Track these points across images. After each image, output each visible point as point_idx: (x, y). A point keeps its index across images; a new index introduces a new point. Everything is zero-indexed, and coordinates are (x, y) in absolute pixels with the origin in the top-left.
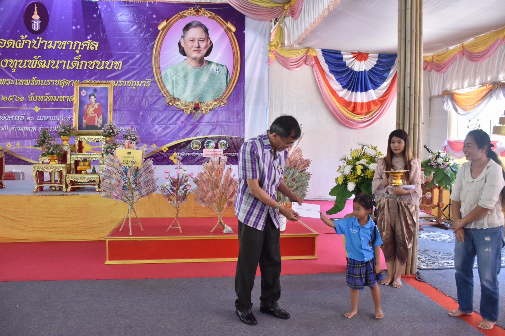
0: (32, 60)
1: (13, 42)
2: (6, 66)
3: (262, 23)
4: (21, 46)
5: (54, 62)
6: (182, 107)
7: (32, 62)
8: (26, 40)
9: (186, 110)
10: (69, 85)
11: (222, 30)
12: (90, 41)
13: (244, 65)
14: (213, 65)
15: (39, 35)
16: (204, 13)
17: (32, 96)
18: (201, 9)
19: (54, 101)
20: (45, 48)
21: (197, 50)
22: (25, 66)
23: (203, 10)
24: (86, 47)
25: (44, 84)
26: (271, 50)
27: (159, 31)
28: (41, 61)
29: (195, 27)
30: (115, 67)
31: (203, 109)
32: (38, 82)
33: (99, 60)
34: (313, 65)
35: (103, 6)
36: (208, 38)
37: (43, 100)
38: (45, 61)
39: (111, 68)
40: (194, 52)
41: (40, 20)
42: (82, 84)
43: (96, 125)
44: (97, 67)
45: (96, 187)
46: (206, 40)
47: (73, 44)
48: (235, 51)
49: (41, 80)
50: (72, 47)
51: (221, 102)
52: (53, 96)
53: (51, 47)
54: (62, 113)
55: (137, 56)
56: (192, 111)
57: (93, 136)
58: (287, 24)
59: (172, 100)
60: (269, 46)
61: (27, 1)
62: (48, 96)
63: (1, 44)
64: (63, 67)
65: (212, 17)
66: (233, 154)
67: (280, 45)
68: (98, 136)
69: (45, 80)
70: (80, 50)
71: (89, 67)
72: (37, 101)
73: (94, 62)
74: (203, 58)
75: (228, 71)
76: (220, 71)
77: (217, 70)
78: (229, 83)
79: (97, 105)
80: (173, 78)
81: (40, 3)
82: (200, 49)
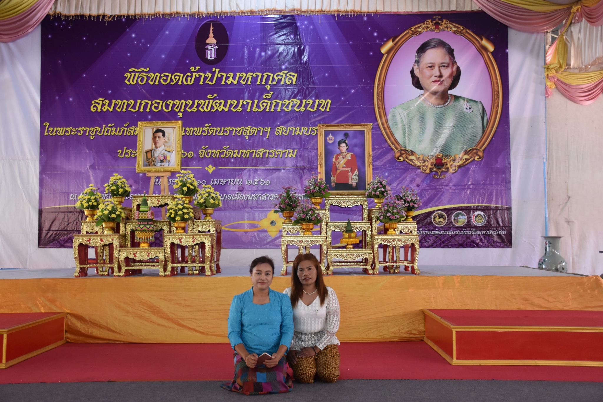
0: (204, 100)
1: (180, 76)
2: (170, 109)
3: (534, 36)
4: (190, 82)
5: (236, 102)
6: (418, 163)
7: (205, 102)
8: (197, 73)
9: (425, 168)
10: (255, 134)
11: (473, 50)
12: (286, 72)
13: (508, 100)
14: (461, 101)
15: (216, 65)
16: (447, 27)
17: (204, 151)
18: (443, 22)
19: (235, 156)
20: (223, 83)
21: (439, 81)
22: (195, 109)
23: (444, 23)
24: (279, 81)
25: (222, 133)
26: (550, 75)
27: (383, 55)
28: (218, 101)
29: (434, 47)
30: (320, 108)
31: (448, 166)
32: (213, 131)
33: (297, 99)
36: (454, 63)
37: (220, 155)
38: (223, 102)
39: (315, 109)
40: (434, 84)
41: (216, 45)
42: (328, 127)
43: (349, 183)
44: (295, 108)
45: (369, 267)
46: (451, 66)
47: (262, 77)
48: (495, 80)
49: (216, 128)
50: (261, 81)
51: (475, 155)
52: (234, 150)
53: (232, 82)
54: (245, 174)
55: (353, 91)
56: (433, 169)
57: (350, 198)
58: (575, 35)
59: (403, 154)
60: (546, 69)
61: (200, 21)
62: (227, 150)
63: (163, 79)
64: (247, 109)
65: (458, 31)
66: (495, 231)
67: (564, 67)
68: (357, 198)
69: (223, 128)
70: (271, 85)
71: (284, 108)
72: (211, 157)
73: (291, 101)
74: (447, 92)
75: (484, 109)
76: (472, 109)
77: (468, 108)
78: (487, 126)
79: (350, 155)
80: (404, 122)
81: (217, 21)
82: (442, 79)
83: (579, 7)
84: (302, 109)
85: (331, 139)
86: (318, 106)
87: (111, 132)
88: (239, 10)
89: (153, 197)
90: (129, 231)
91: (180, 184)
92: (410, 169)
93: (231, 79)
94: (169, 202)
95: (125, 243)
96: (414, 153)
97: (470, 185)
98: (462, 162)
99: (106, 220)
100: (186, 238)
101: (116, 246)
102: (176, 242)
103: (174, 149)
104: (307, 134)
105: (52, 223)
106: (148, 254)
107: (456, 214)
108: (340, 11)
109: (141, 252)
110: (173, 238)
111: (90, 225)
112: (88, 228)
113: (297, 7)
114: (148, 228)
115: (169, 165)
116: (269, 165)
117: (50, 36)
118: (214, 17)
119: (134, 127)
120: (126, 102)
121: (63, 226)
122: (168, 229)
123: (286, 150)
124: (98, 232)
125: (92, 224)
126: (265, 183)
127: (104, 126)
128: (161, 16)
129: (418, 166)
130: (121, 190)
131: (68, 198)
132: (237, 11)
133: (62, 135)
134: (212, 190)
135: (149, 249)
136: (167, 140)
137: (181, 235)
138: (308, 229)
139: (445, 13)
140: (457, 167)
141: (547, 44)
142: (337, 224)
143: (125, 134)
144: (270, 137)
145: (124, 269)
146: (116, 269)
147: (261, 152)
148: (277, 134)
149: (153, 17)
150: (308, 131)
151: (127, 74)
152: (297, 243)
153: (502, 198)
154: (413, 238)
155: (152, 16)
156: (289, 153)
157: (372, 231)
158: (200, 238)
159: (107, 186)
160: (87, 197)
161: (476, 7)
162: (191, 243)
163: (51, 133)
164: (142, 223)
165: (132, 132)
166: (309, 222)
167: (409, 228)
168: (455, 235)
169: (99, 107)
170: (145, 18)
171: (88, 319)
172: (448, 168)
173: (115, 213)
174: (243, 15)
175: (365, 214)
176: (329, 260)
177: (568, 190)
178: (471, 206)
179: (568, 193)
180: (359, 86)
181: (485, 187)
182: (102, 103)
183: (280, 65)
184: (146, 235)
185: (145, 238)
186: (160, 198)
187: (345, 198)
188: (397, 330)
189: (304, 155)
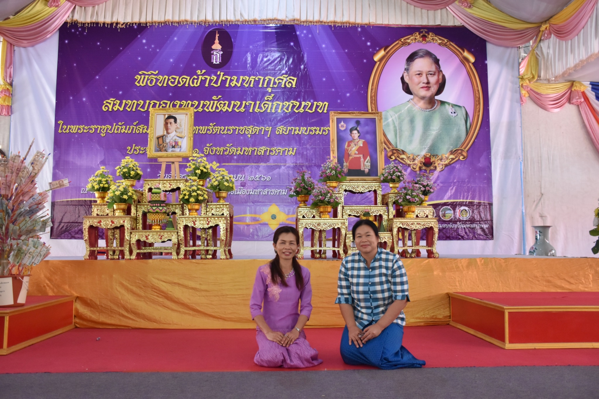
0: (210, 101)
1: (187, 79)
3: (509, 51)
4: (197, 84)
5: (239, 103)
6: (408, 162)
7: (210, 103)
8: (203, 76)
9: (414, 166)
10: (257, 133)
11: (457, 61)
12: (286, 76)
13: (488, 106)
14: (447, 105)
15: (220, 69)
16: (433, 39)
17: (209, 148)
18: (429, 35)
19: (238, 154)
20: (227, 85)
21: (426, 87)
22: (200, 109)
23: (431, 36)
24: (280, 84)
25: (225, 132)
26: (524, 84)
27: (376, 62)
28: (222, 102)
29: (422, 57)
30: (318, 110)
31: (436, 164)
32: (217, 129)
33: (297, 101)
34: (581, 102)
35: (302, 33)
36: (440, 71)
37: (223, 152)
38: (227, 102)
39: (314, 110)
40: (422, 89)
41: (222, 51)
42: (340, 115)
43: (362, 170)
44: (295, 110)
47: (264, 80)
48: (476, 88)
49: (220, 127)
50: (263, 84)
51: (460, 155)
52: (237, 148)
53: (235, 84)
54: (247, 170)
55: (348, 95)
56: (422, 167)
57: (364, 184)
58: (545, 51)
59: (395, 153)
60: (520, 79)
61: (206, 28)
62: (230, 147)
63: (171, 82)
64: (250, 110)
65: (443, 44)
66: (479, 225)
67: (536, 78)
68: (371, 184)
69: (226, 127)
70: (272, 88)
71: (284, 109)
72: (215, 154)
73: (292, 103)
74: (434, 97)
75: (467, 114)
76: (456, 113)
77: (453, 113)
78: (470, 129)
79: (362, 142)
80: (396, 124)
81: (222, 29)
82: (429, 85)
83: (548, 25)
84: (301, 110)
86: (316, 108)
87: (121, 130)
88: (243, 19)
89: (165, 180)
90: (140, 214)
91: (194, 166)
93: (234, 82)
94: (182, 186)
95: (137, 226)
97: (456, 182)
98: (448, 161)
99: (117, 201)
100: (200, 220)
101: (128, 228)
102: (189, 225)
103: (186, 135)
104: (306, 134)
105: (64, 215)
106: (160, 237)
107: (443, 209)
108: (336, 22)
109: (153, 235)
110: (186, 220)
111: (101, 208)
112: (99, 210)
113: (297, 17)
114: (161, 210)
115: (180, 151)
116: (270, 162)
117: (66, 42)
118: (219, 25)
119: (143, 125)
120: (136, 102)
121: (74, 218)
122: (181, 213)
123: (286, 148)
124: (109, 214)
125: (102, 206)
126: (266, 179)
127: (115, 124)
128: (170, 23)
129: (408, 165)
130: (132, 173)
131: (80, 191)
132: (241, 20)
133: (75, 132)
134: (226, 173)
135: (162, 232)
137: (195, 217)
138: (326, 212)
139: (431, 27)
140: (444, 166)
141: (520, 58)
142: (353, 208)
143: (134, 132)
144: (271, 136)
145: (135, 251)
146: (127, 253)
147: (262, 150)
148: (277, 134)
149: (163, 25)
150: (306, 131)
151: (138, 76)
152: (315, 227)
153: (484, 195)
154: (432, 221)
155: (162, 24)
156: (289, 151)
158: (215, 220)
159: (118, 169)
160: (98, 179)
161: (458, 23)
162: (205, 226)
163: (65, 131)
164: (154, 205)
165: (141, 130)
166: (327, 205)
167: (425, 212)
168: (443, 228)
169: (111, 107)
170: (155, 26)
171: (98, 303)
172: (436, 167)
173: (126, 194)
174: (247, 24)
175: (379, 199)
176: (347, 244)
177: (541, 188)
178: (457, 202)
179: (541, 191)
180: (354, 90)
181: (469, 185)
182: (114, 103)
183: (280, 70)
184: (158, 217)
185: (157, 221)
186: (172, 182)
187: (359, 184)
188: (422, 315)
189: (303, 152)
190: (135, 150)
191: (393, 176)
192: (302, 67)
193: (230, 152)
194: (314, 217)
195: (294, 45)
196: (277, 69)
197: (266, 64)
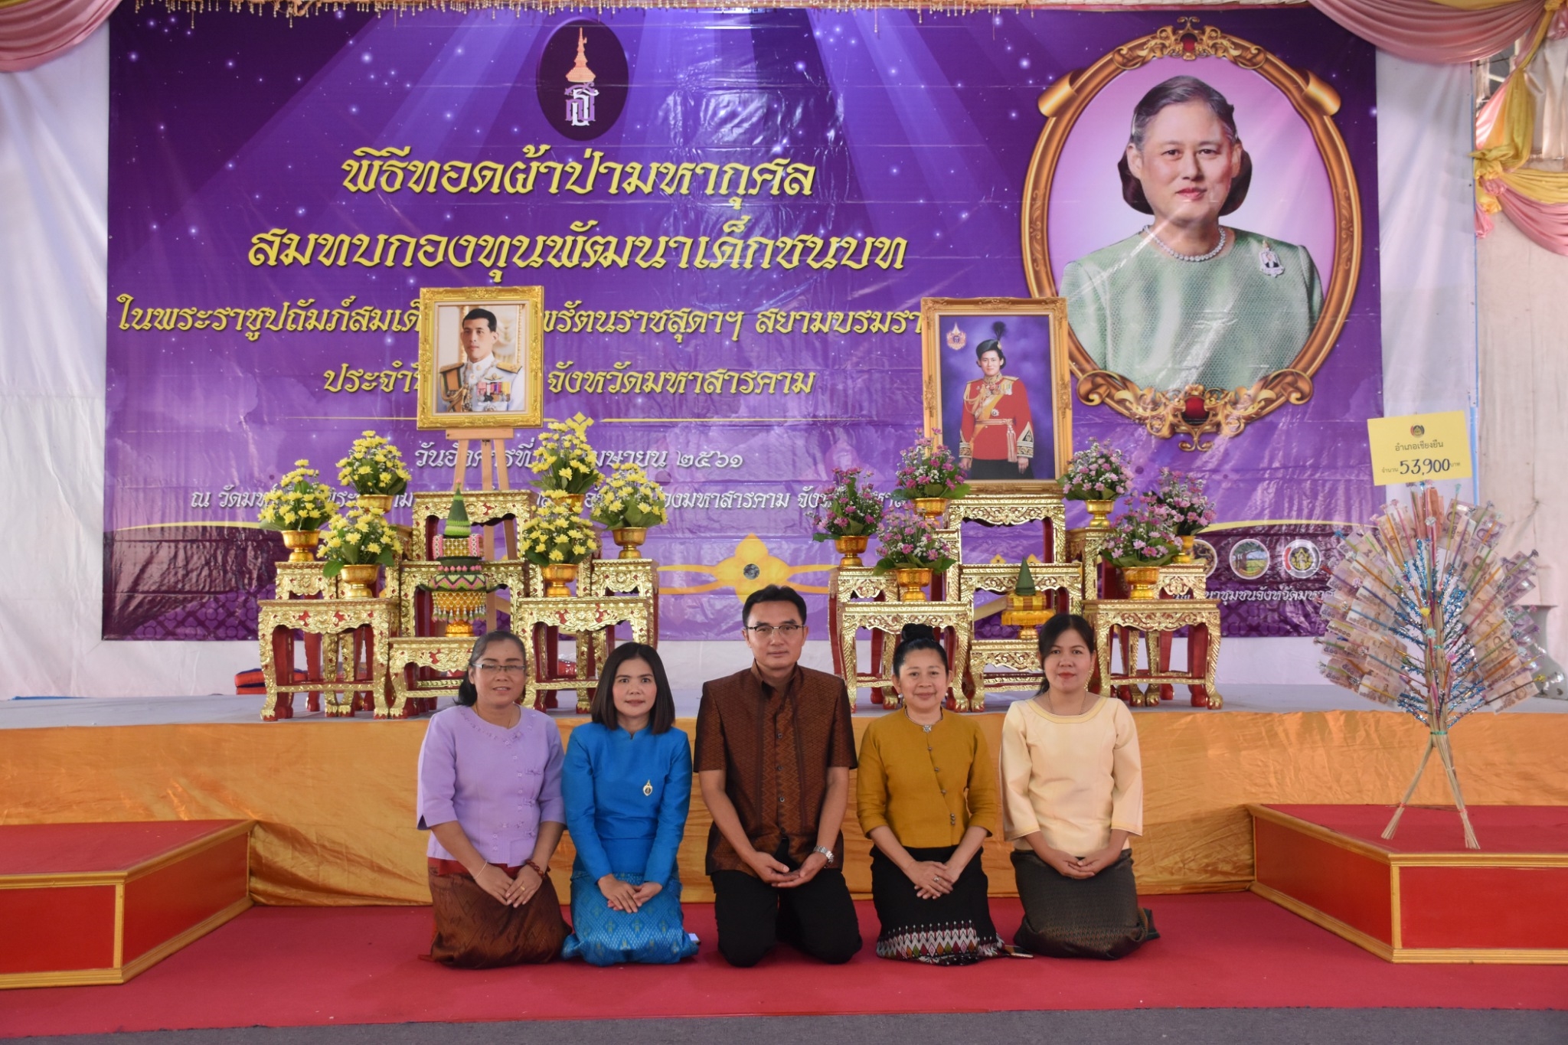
0: (563, 236)
1: (495, 170)
2: (468, 261)
3: (1444, 74)
4: (524, 185)
5: (648, 242)
6: (1139, 411)
7: (565, 243)
8: (543, 162)
9: (1157, 424)
10: (702, 330)
11: (1284, 109)
12: (785, 162)
13: (1377, 244)
14: (1254, 244)
15: (593, 142)
16: (1214, 46)
17: (562, 375)
18: (1203, 33)
19: (647, 390)
20: (613, 190)
21: (1194, 190)
22: (536, 261)
23: (1209, 36)
24: (767, 185)
25: (610, 328)
26: (1489, 177)
27: (1045, 119)
28: (599, 238)
29: (1181, 100)
30: (878, 261)
31: (1220, 418)
32: (587, 319)
33: (816, 235)
35: (831, 33)
36: (1234, 142)
37: (605, 386)
38: (614, 240)
39: (864, 263)
40: (1180, 197)
41: (595, 87)
42: (949, 307)
43: (1010, 460)
44: (810, 261)
47: (721, 174)
48: (1341, 190)
49: (596, 311)
50: (718, 185)
51: (1291, 389)
52: (644, 372)
53: (637, 186)
54: (675, 438)
55: (964, 216)
56: (1178, 426)
57: (1017, 501)
58: (1556, 71)
59: (1100, 385)
60: (1476, 162)
61: (550, 19)
62: (624, 371)
63: (449, 178)
64: (679, 261)
65: (1244, 58)
67: (1526, 155)
68: (1037, 501)
69: (613, 313)
70: (745, 196)
71: (779, 259)
72: (581, 391)
73: (800, 241)
74: (1217, 221)
75: (1312, 267)
76: (1281, 267)
77: (1271, 265)
78: (1320, 312)
79: (1011, 383)
80: (1103, 300)
81: (595, 22)
82: (1201, 186)
84: (830, 262)
85: (957, 339)
86: (870, 255)
87: (305, 321)
89: (472, 495)
90: (410, 591)
92: (1119, 425)
93: (634, 181)
94: (519, 510)
95: (400, 623)
96: (1128, 384)
97: (1277, 469)
98: (1257, 407)
99: (351, 559)
100: (578, 610)
101: (381, 633)
102: (548, 623)
103: (522, 363)
104: (842, 331)
105: (143, 570)
107: (1241, 546)
110: (540, 610)
111: (301, 574)
112: (295, 582)
114: (472, 583)
115: (508, 410)
116: (739, 414)
117: (133, 57)
118: (587, 10)
119: (370, 308)
120: (347, 239)
121: (173, 580)
122: (522, 587)
123: (786, 374)
124: (324, 593)
125: (306, 571)
126: (729, 464)
127: (286, 304)
129: (1140, 419)
130: (385, 477)
131: (187, 501)
133: (168, 328)
134: (640, 476)
136: (501, 339)
137: (565, 602)
138: (915, 584)
139: (1208, 8)
140: (1243, 421)
141: (1477, 95)
142: (988, 570)
143: (343, 328)
144: (742, 338)
145: (402, 696)
146: (379, 697)
147: (717, 378)
148: (761, 331)
149: (421, 9)
150: (844, 322)
151: (351, 162)
152: (887, 625)
153: (1361, 504)
154: (1204, 609)
155: (417, 7)
156: (793, 381)
157: (1083, 591)
158: (618, 609)
159: (344, 467)
160: (292, 496)
162: (591, 624)
163: (138, 323)
164: (452, 568)
165: (364, 323)
166: (919, 566)
167: (1185, 581)
168: (1240, 603)
169: (273, 254)
170: (398, 12)
171: (313, 838)
172: (1218, 425)
173: (377, 540)
174: (668, 6)
175: (1059, 543)
176: (974, 671)
177: (1533, 483)
178: (1281, 526)
179: (1534, 491)
180: (983, 201)
181: (1317, 476)
182: (281, 243)
183: (769, 142)
184: (465, 603)
185: (461, 611)
186: (493, 499)
187: (1002, 501)
188: (1176, 863)
189: (834, 386)
190: (347, 380)
191: (1098, 484)
192: (831, 134)
193: (623, 385)
194: (881, 597)
195: (807, 69)
196: (757, 141)
197: (729, 126)
